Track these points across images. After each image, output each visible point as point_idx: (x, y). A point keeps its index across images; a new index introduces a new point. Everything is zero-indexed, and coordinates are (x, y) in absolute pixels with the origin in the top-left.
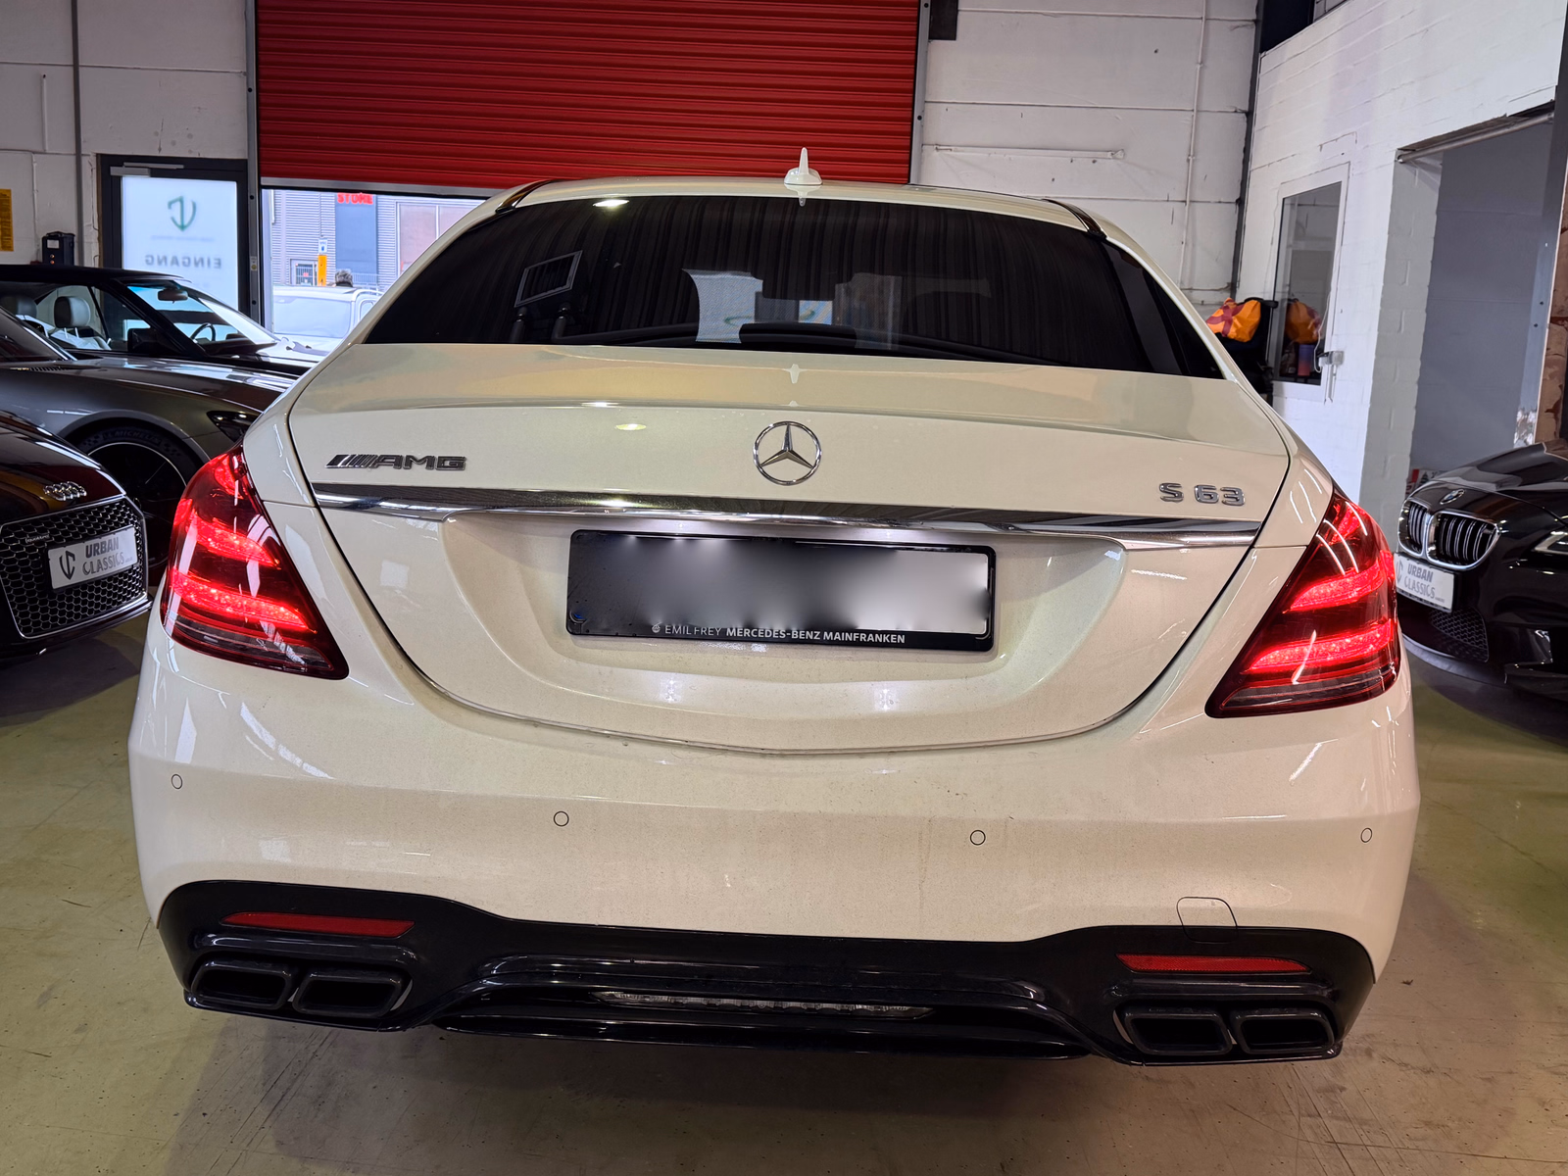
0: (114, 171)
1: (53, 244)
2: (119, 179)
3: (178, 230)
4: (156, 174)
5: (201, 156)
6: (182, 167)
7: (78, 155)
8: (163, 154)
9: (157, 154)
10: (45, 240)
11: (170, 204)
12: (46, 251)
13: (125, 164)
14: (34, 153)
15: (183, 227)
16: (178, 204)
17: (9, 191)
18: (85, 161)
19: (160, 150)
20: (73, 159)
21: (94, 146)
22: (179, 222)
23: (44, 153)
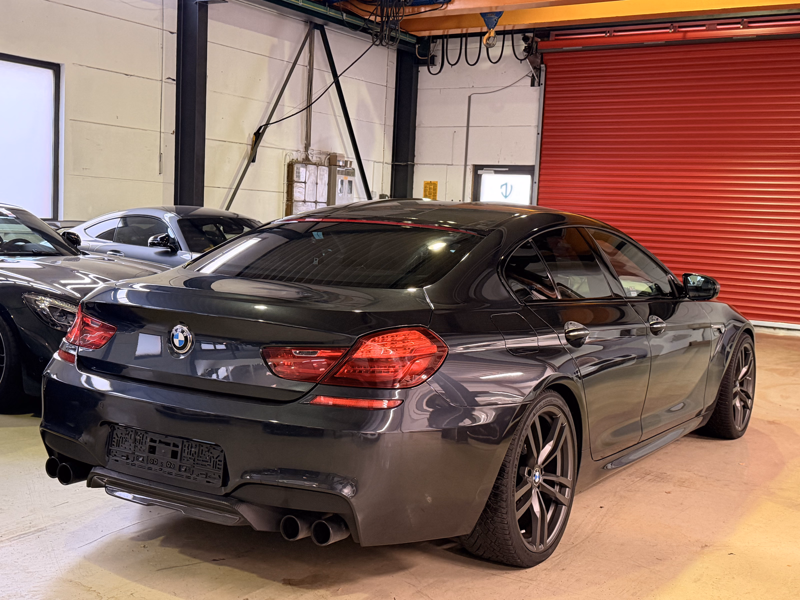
0: (480, 172)
2: (481, 175)
3: (504, 198)
4: (496, 172)
5: (516, 164)
6: (507, 169)
7: (466, 165)
8: (500, 164)
9: (497, 164)
11: (502, 186)
13: (484, 169)
14: (448, 165)
15: (506, 197)
16: (505, 186)
17: (437, 182)
18: (468, 168)
19: (499, 162)
20: (463, 167)
21: (471, 162)
22: (504, 195)
23: (452, 165)
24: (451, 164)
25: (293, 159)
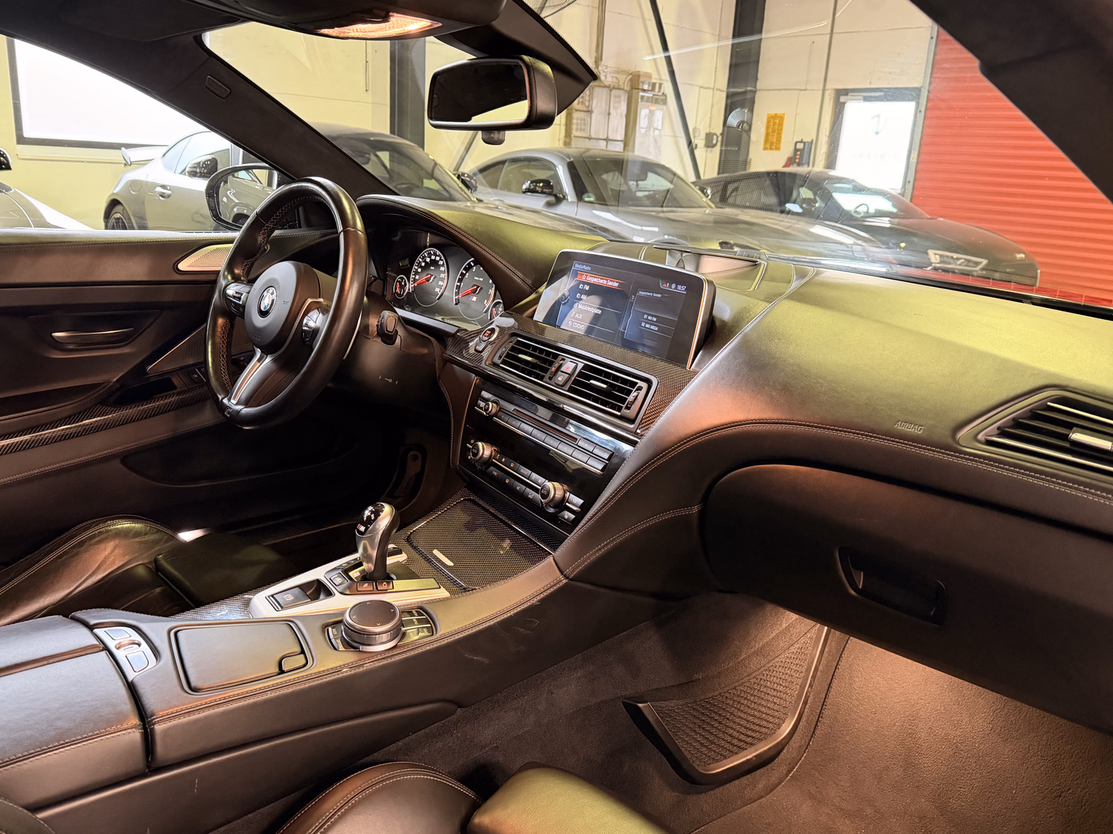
0: (842, 99)
1: (800, 146)
2: (844, 103)
3: (874, 135)
4: (866, 99)
5: (896, 86)
6: (883, 94)
7: (824, 90)
8: (872, 87)
9: (868, 86)
10: (796, 143)
11: (872, 118)
12: (796, 150)
13: (850, 94)
14: (801, 90)
15: (877, 133)
16: (877, 118)
17: (784, 114)
18: (827, 93)
19: (871, 84)
20: (821, 92)
21: (833, 85)
22: (875, 130)
23: (806, 90)
24: (804, 88)
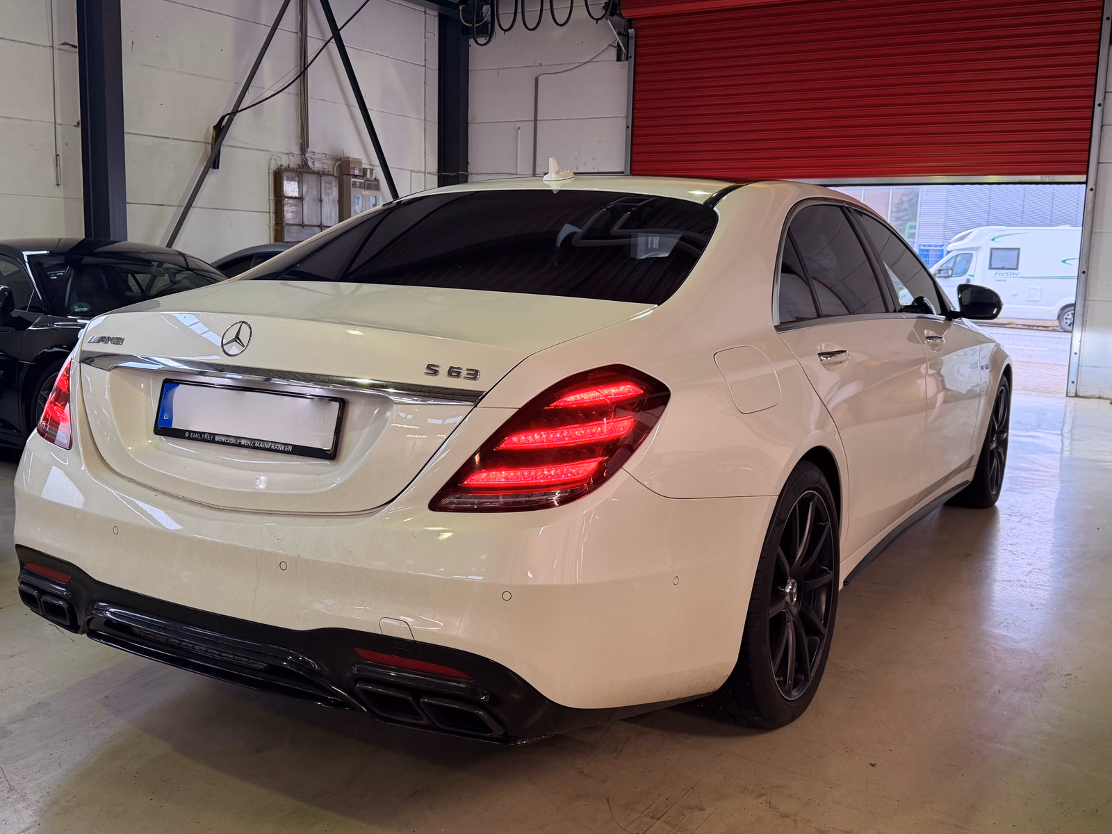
25: (281, 165)
